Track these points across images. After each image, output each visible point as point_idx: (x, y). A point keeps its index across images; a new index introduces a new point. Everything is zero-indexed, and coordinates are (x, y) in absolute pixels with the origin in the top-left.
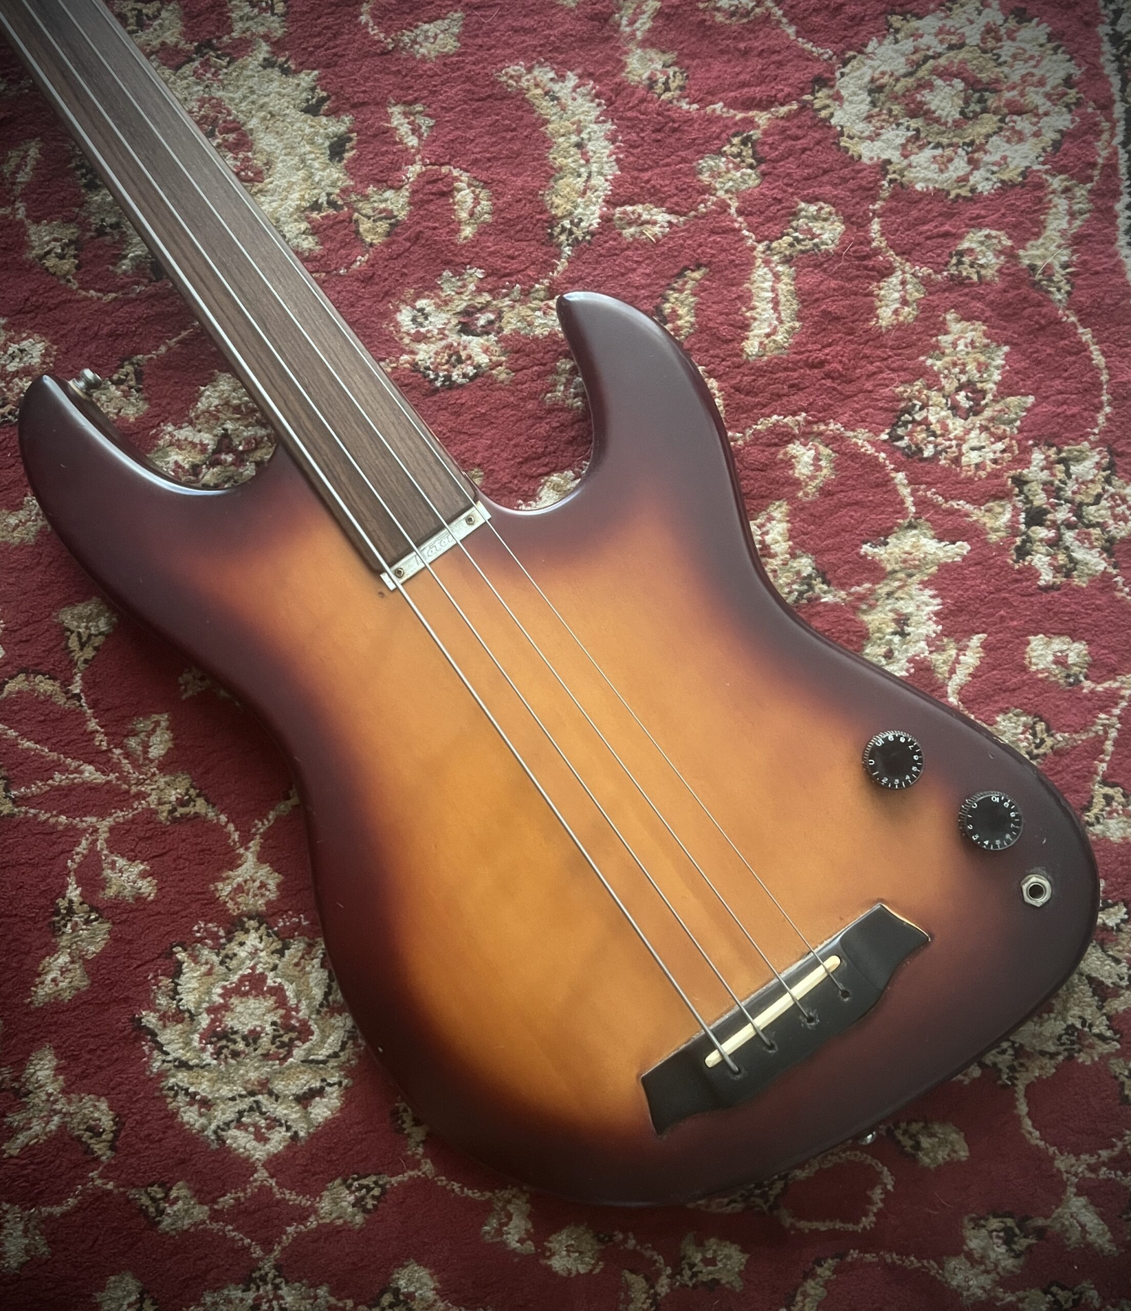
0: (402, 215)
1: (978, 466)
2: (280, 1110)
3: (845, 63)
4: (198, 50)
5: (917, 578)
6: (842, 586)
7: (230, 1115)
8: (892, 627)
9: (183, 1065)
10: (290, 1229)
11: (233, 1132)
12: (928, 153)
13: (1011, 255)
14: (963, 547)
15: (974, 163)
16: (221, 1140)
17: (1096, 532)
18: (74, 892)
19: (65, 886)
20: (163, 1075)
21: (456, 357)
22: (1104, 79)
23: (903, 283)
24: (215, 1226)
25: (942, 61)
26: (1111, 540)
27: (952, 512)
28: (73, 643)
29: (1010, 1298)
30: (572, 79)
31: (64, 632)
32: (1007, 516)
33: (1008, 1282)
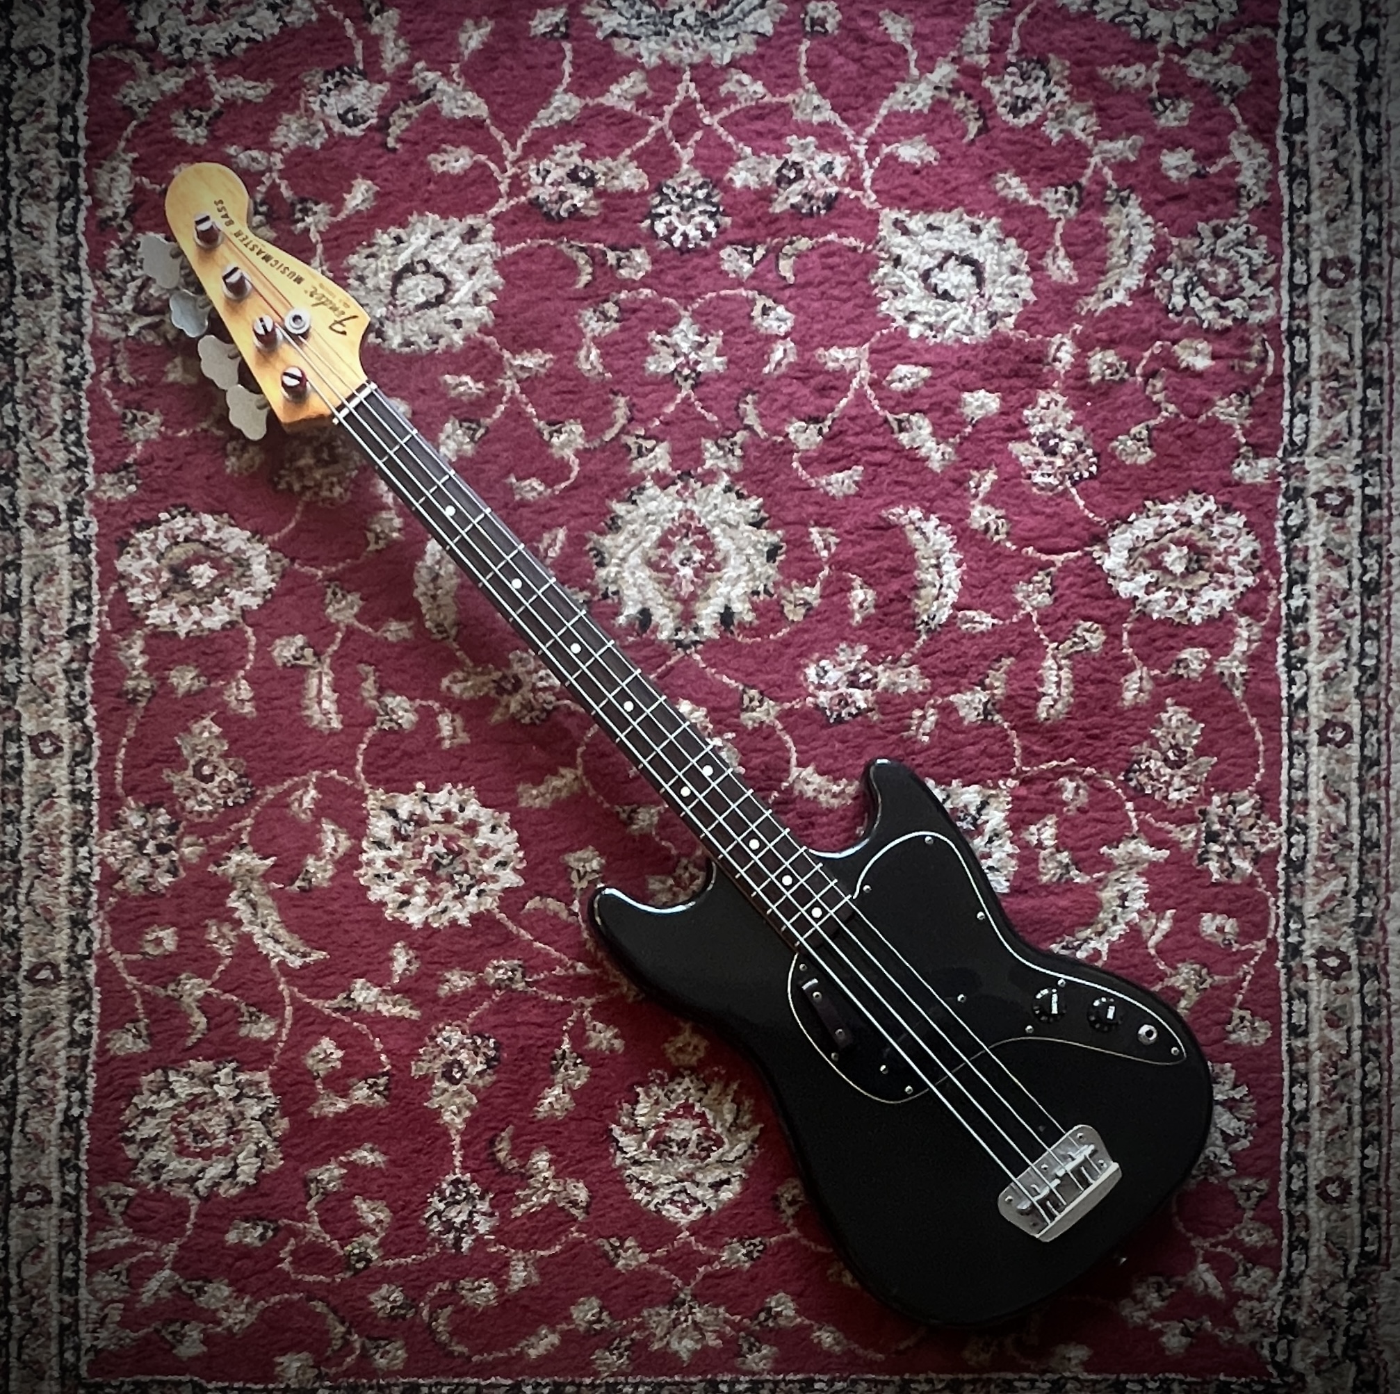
0: (816, 603)
1: (1179, 802)
2: (699, 1193)
3: (1114, 528)
4: (679, 477)
5: (1135, 870)
6: (1088, 874)
7: (666, 1196)
8: (1118, 902)
9: (636, 1162)
10: (701, 1270)
11: (668, 1206)
12: (1162, 594)
13: (1209, 664)
14: (1165, 853)
15: (1191, 604)
16: (658, 1211)
17: (1248, 848)
18: (566, 1046)
19: (561, 1042)
20: (623, 1167)
21: (844, 701)
22: (1278, 556)
23: (1141, 678)
24: (653, 1267)
25: (1177, 534)
26: (1257, 853)
27: (1160, 829)
28: (574, 876)
29: (1158, 1325)
30: (934, 520)
31: (567, 869)
32: (1192, 835)
33: (1156, 1315)
